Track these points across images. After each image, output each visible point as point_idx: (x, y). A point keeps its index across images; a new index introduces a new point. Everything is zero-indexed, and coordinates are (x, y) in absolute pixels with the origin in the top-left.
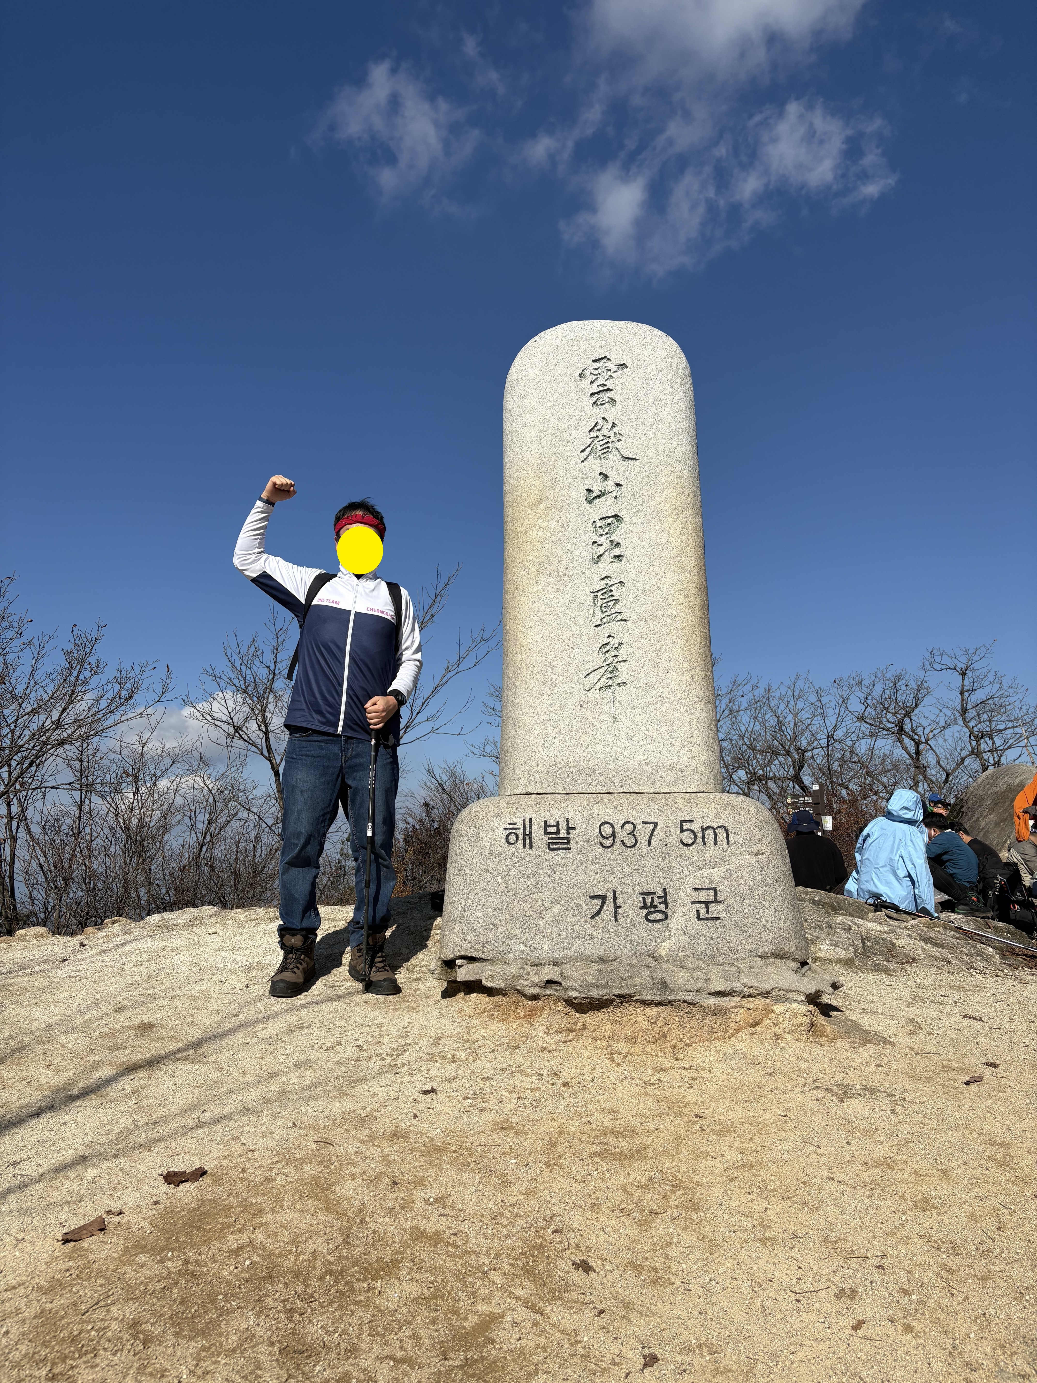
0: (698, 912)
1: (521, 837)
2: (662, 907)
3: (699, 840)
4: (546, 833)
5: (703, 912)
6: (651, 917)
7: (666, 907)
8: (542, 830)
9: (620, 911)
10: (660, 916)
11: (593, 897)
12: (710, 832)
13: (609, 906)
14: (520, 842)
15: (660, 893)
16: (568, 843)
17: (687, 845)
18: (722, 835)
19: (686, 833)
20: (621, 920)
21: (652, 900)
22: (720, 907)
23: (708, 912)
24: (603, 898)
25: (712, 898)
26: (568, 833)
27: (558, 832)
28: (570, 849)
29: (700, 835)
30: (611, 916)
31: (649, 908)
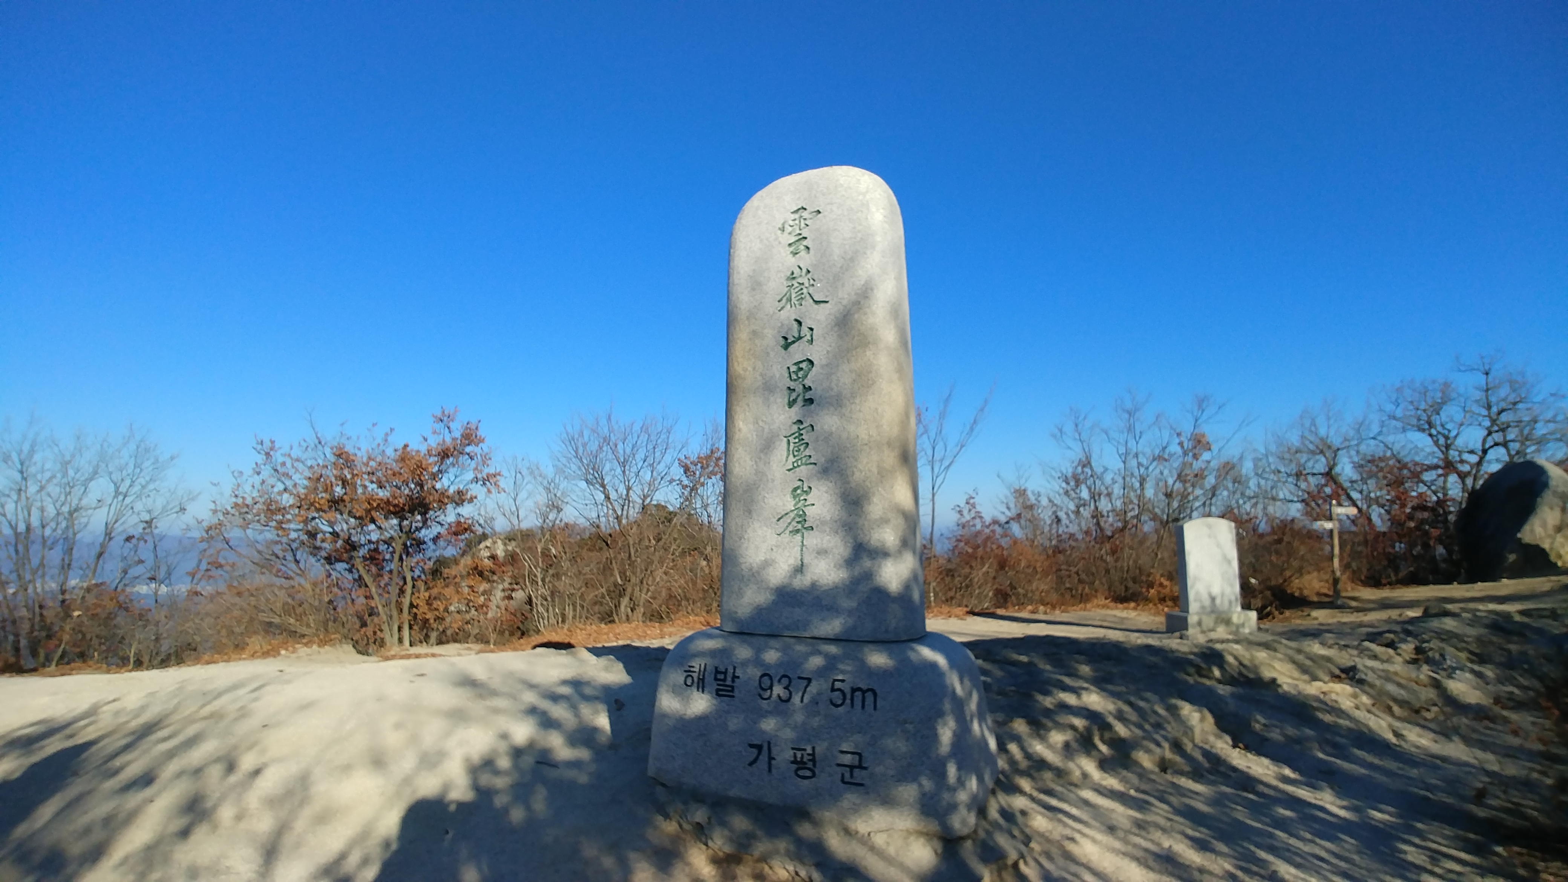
0: (843, 775)
1: (696, 680)
2: (810, 765)
3: (848, 701)
4: (716, 679)
5: (847, 776)
6: (801, 773)
7: (814, 765)
8: (713, 676)
9: (773, 762)
10: (808, 773)
11: (752, 746)
12: (858, 694)
13: (764, 757)
14: (695, 685)
15: (809, 751)
16: (732, 691)
17: (837, 706)
18: (869, 696)
19: (837, 693)
20: (774, 771)
21: (802, 755)
22: (864, 772)
23: (852, 776)
24: (759, 748)
25: (857, 763)
26: (733, 681)
27: (725, 680)
28: (733, 697)
29: (849, 696)
30: (766, 767)
31: (799, 764)
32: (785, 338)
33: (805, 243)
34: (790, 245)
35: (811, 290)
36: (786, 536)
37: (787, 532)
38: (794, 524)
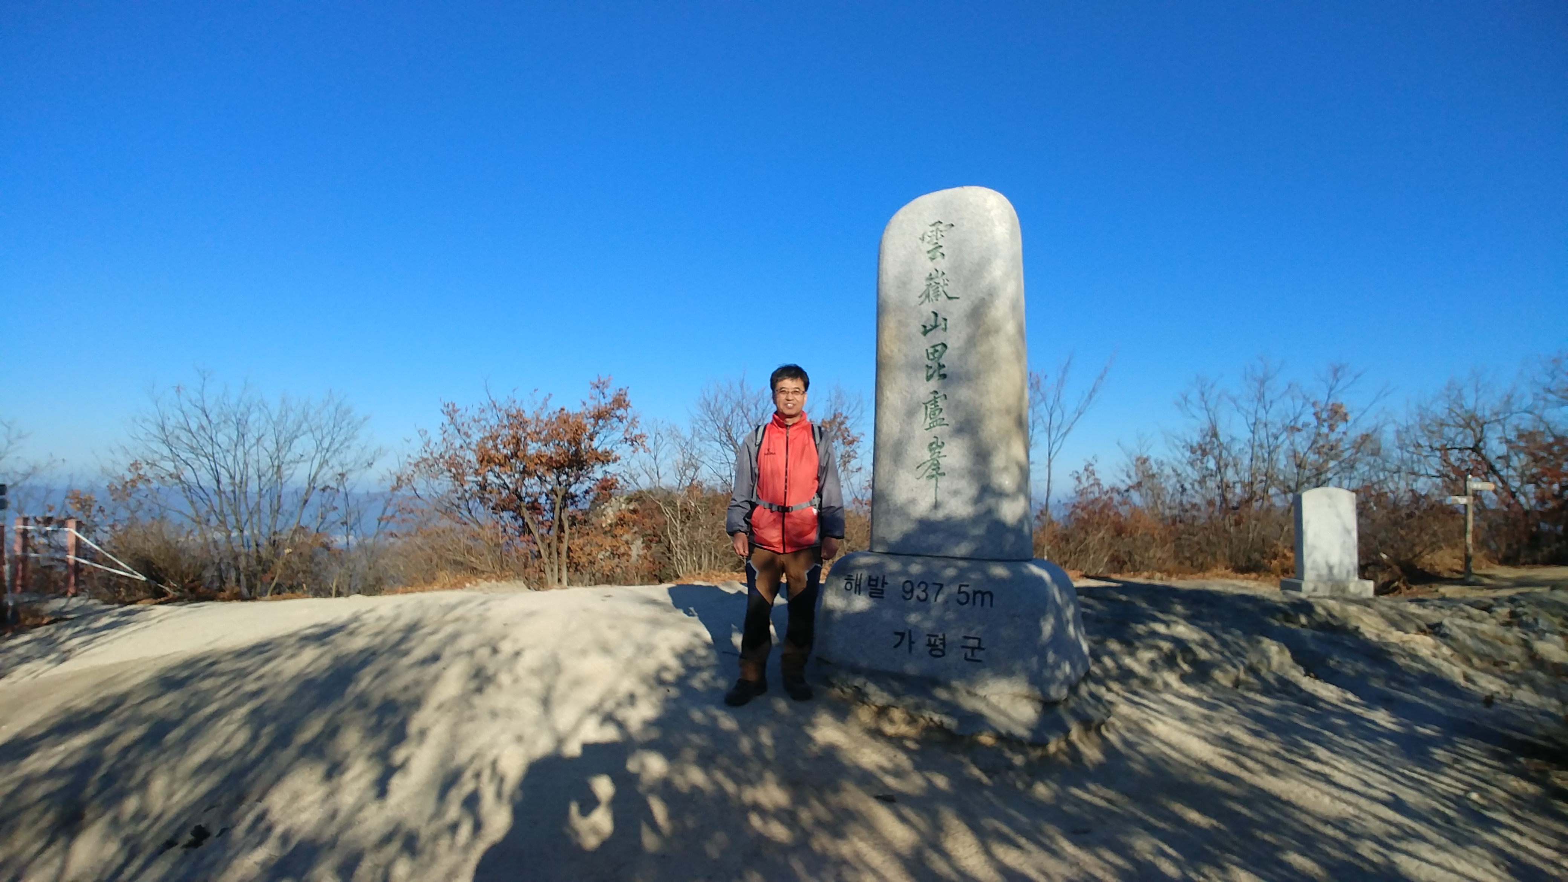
0: (966, 655)
1: (854, 586)
2: (941, 647)
3: (971, 601)
4: (869, 585)
5: (969, 655)
6: (934, 653)
7: (944, 646)
8: (867, 582)
9: (913, 645)
10: (939, 653)
11: (897, 633)
12: (979, 595)
13: (906, 642)
14: (854, 589)
15: (941, 637)
16: (882, 593)
17: (962, 604)
18: (987, 598)
19: (963, 595)
20: (913, 652)
21: (935, 641)
22: (982, 652)
23: (973, 654)
24: (902, 635)
25: (977, 645)
26: (883, 586)
27: (876, 585)
28: (882, 597)
29: (971, 597)
30: (907, 648)
31: (932, 646)
32: (924, 327)
33: (941, 250)
34: (929, 252)
35: (946, 289)
36: (923, 481)
37: (925, 477)
38: (930, 470)
